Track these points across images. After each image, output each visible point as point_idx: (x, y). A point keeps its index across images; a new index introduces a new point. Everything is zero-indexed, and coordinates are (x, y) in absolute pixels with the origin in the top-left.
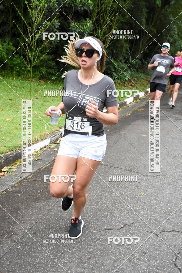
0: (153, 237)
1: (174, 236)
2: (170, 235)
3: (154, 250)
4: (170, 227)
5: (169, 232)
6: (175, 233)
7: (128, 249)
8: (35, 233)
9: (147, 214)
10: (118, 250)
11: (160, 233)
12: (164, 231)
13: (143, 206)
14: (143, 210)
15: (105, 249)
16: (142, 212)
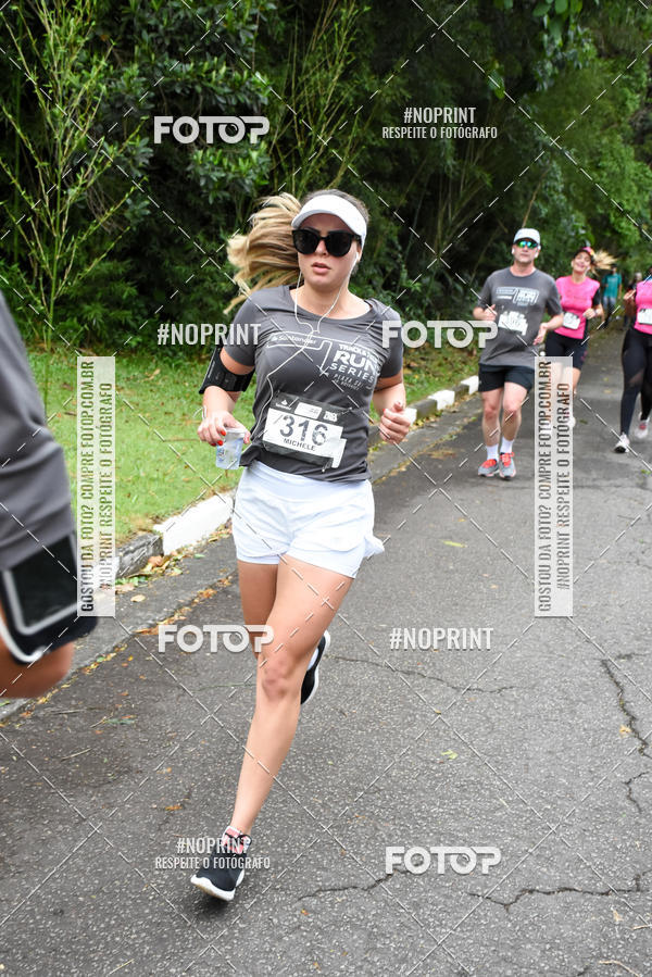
0: (492, 913)
1: (567, 907)
2: (553, 905)
3: (498, 964)
4: (552, 876)
5: (549, 893)
6: (570, 896)
7: (404, 960)
8: (62, 912)
9: (468, 830)
10: (367, 966)
11: (517, 898)
12: (531, 892)
13: (455, 801)
14: (456, 815)
15: (320, 962)
16: (452, 824)
